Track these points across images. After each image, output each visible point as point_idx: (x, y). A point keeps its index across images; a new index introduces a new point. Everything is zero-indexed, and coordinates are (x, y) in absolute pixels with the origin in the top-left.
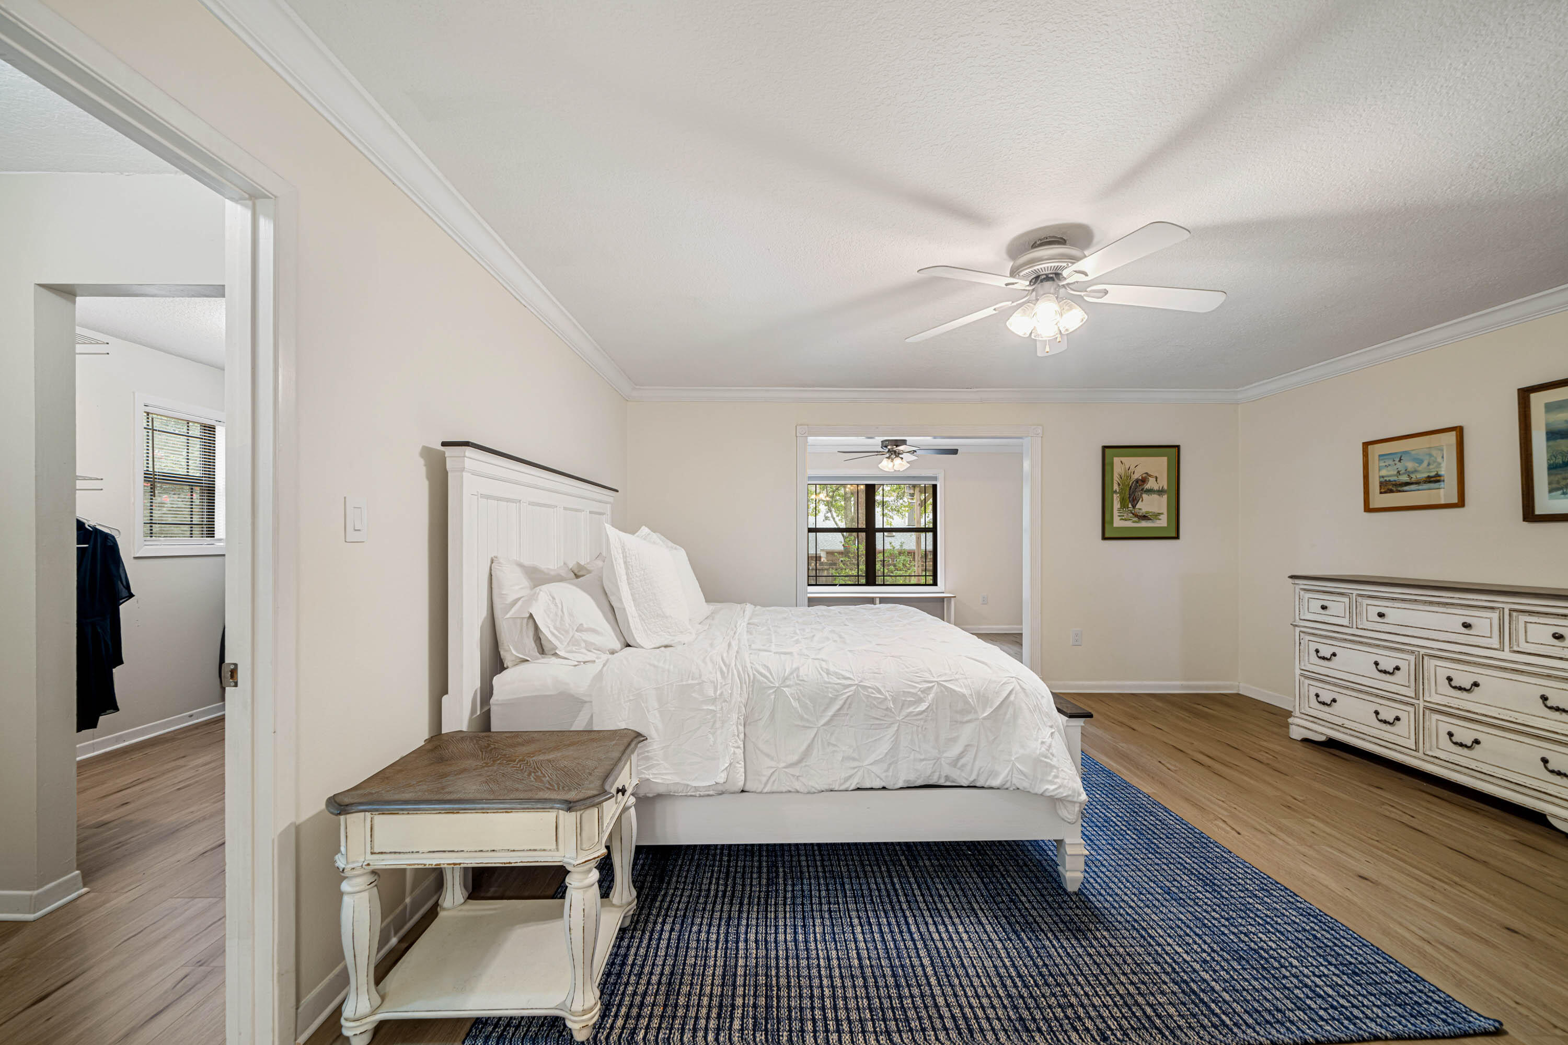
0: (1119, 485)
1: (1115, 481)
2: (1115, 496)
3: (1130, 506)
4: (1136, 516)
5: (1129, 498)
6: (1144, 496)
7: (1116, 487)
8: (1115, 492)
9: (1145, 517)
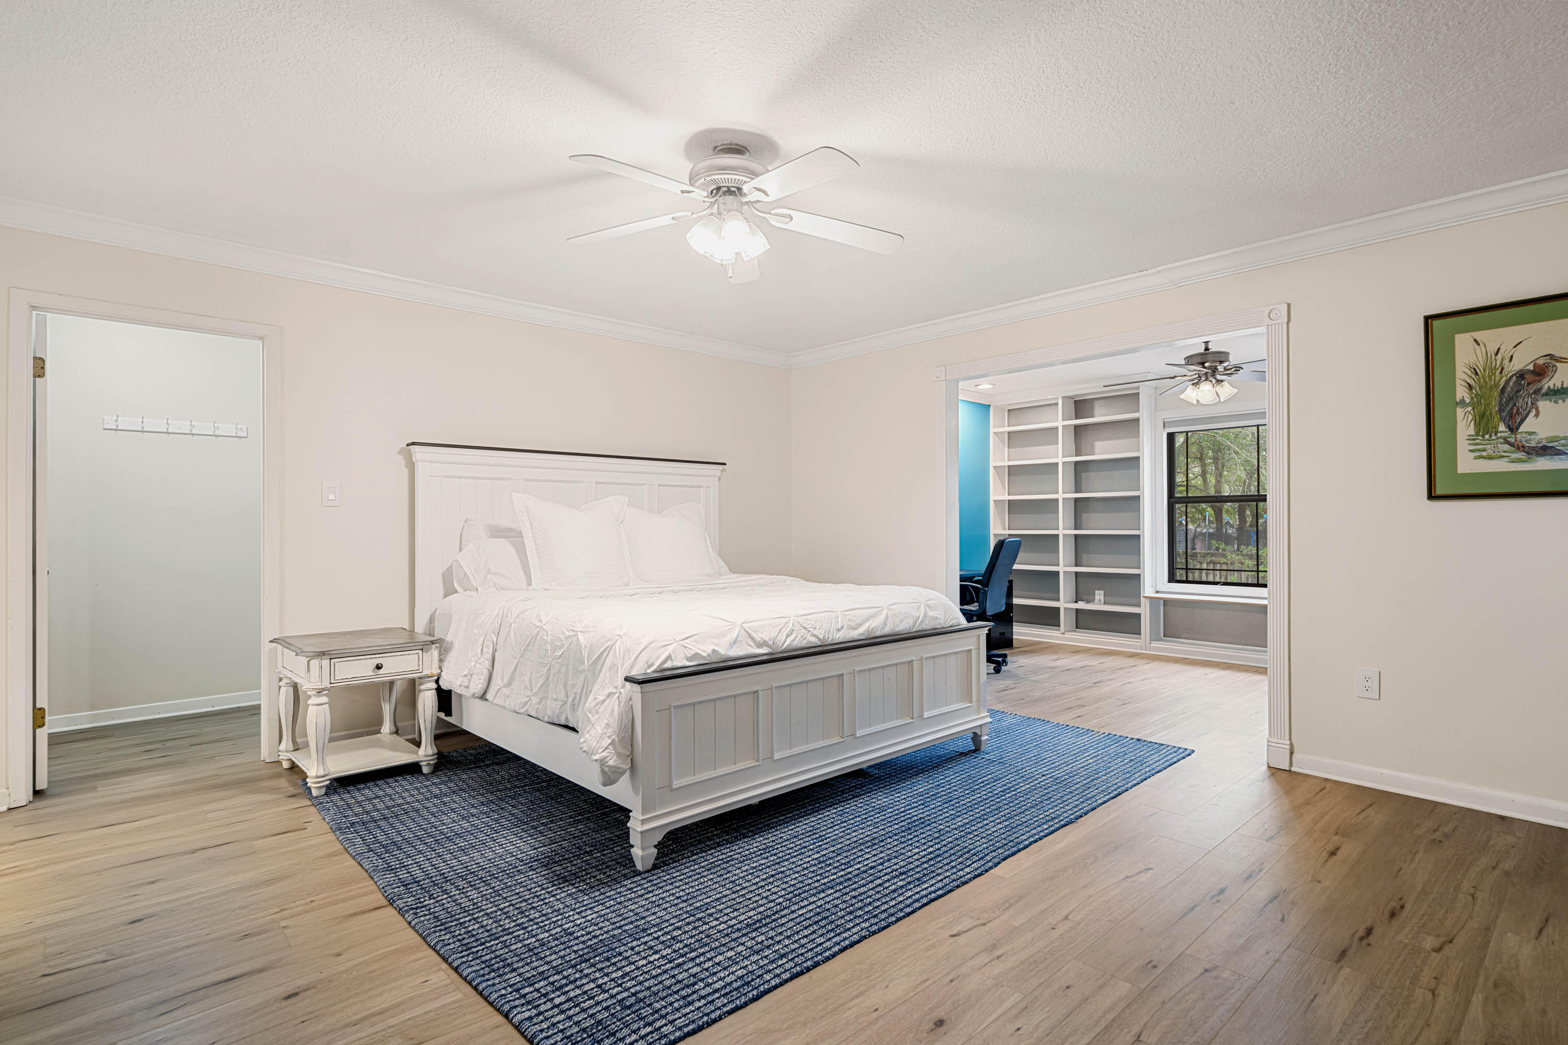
0: (1470, 387)
1: (1458, 382)
2: (1460, 412)
3: (1502, 427)
4: (1520, 448)
5: (1500, 411)
6: (1543, 405)
7: (1462, 393)
8: (1462, 403)
9: (1545, 450)
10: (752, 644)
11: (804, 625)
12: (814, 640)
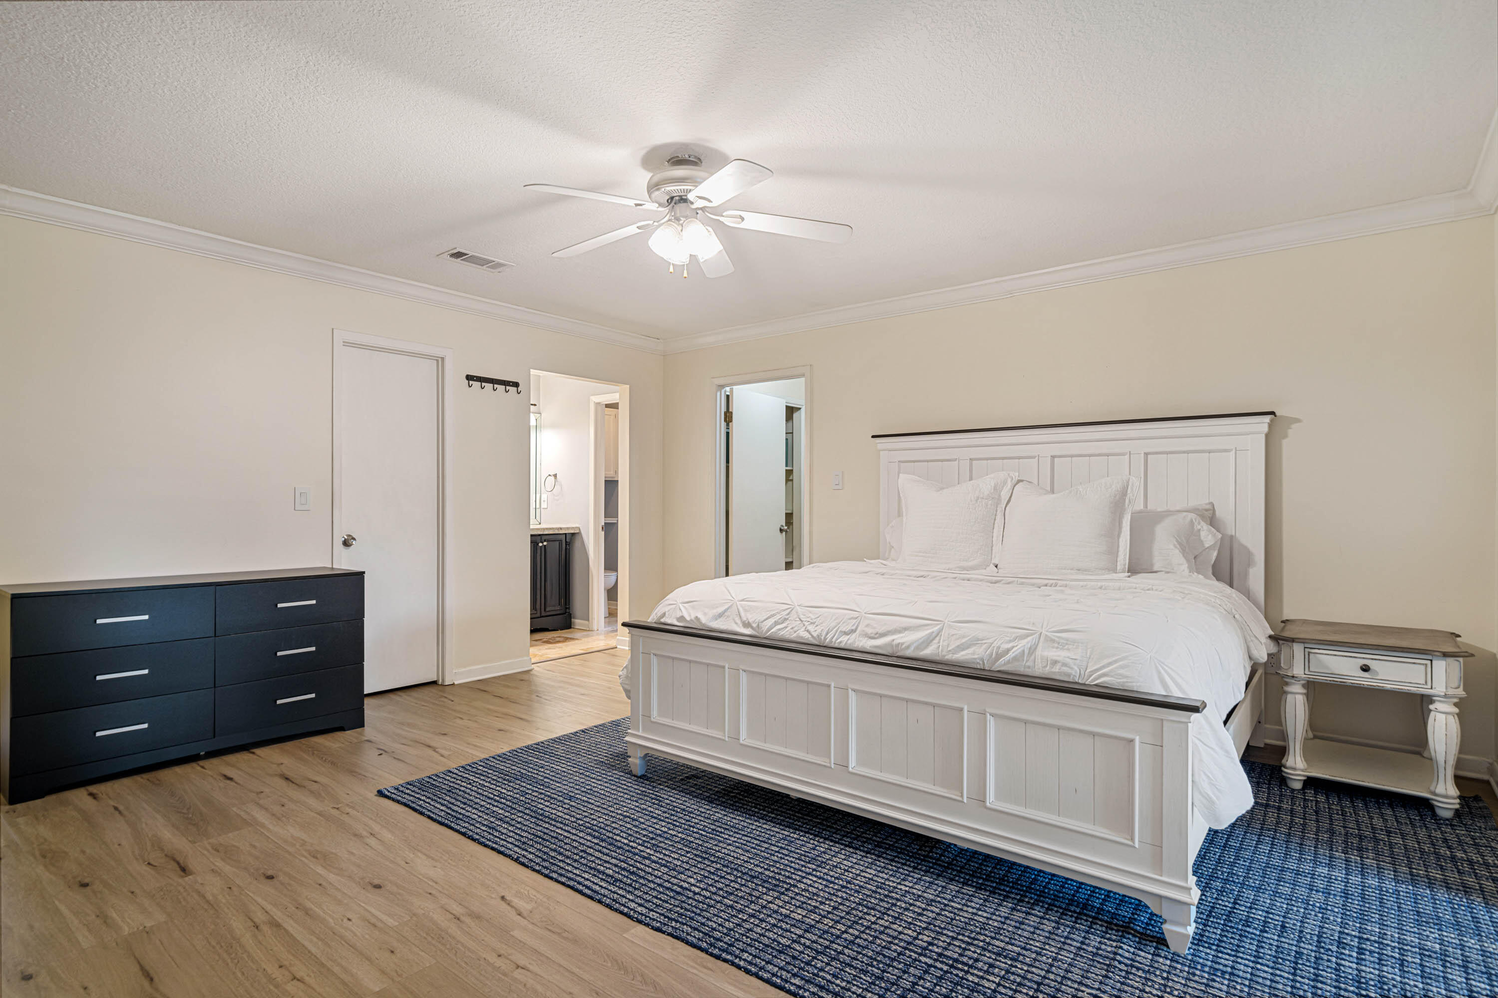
10: (739, 622)
11: (802, 617)
12: (806, 635)
